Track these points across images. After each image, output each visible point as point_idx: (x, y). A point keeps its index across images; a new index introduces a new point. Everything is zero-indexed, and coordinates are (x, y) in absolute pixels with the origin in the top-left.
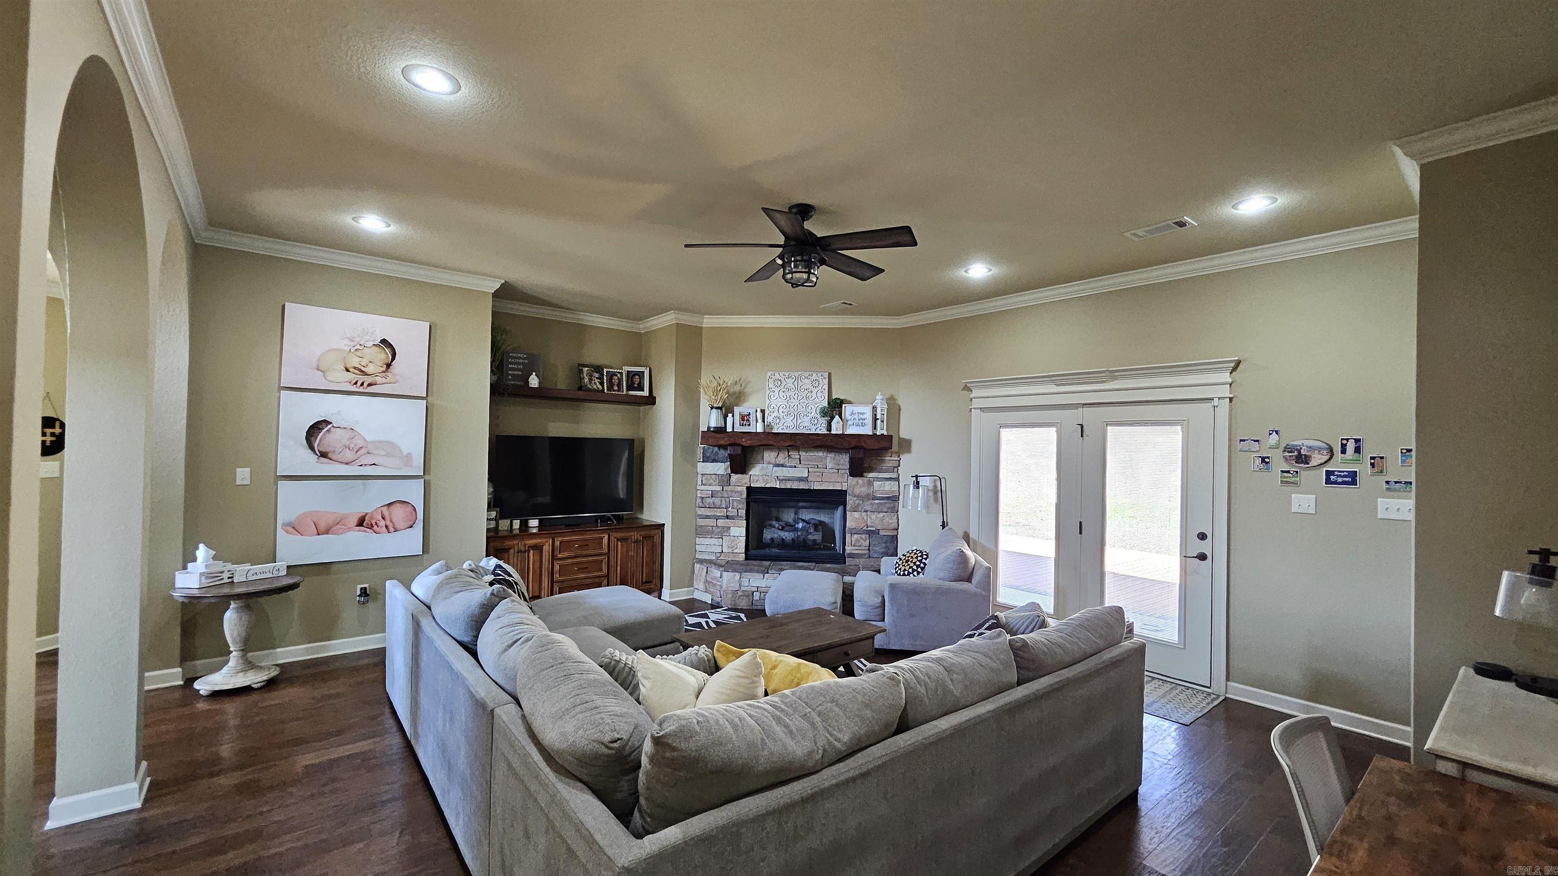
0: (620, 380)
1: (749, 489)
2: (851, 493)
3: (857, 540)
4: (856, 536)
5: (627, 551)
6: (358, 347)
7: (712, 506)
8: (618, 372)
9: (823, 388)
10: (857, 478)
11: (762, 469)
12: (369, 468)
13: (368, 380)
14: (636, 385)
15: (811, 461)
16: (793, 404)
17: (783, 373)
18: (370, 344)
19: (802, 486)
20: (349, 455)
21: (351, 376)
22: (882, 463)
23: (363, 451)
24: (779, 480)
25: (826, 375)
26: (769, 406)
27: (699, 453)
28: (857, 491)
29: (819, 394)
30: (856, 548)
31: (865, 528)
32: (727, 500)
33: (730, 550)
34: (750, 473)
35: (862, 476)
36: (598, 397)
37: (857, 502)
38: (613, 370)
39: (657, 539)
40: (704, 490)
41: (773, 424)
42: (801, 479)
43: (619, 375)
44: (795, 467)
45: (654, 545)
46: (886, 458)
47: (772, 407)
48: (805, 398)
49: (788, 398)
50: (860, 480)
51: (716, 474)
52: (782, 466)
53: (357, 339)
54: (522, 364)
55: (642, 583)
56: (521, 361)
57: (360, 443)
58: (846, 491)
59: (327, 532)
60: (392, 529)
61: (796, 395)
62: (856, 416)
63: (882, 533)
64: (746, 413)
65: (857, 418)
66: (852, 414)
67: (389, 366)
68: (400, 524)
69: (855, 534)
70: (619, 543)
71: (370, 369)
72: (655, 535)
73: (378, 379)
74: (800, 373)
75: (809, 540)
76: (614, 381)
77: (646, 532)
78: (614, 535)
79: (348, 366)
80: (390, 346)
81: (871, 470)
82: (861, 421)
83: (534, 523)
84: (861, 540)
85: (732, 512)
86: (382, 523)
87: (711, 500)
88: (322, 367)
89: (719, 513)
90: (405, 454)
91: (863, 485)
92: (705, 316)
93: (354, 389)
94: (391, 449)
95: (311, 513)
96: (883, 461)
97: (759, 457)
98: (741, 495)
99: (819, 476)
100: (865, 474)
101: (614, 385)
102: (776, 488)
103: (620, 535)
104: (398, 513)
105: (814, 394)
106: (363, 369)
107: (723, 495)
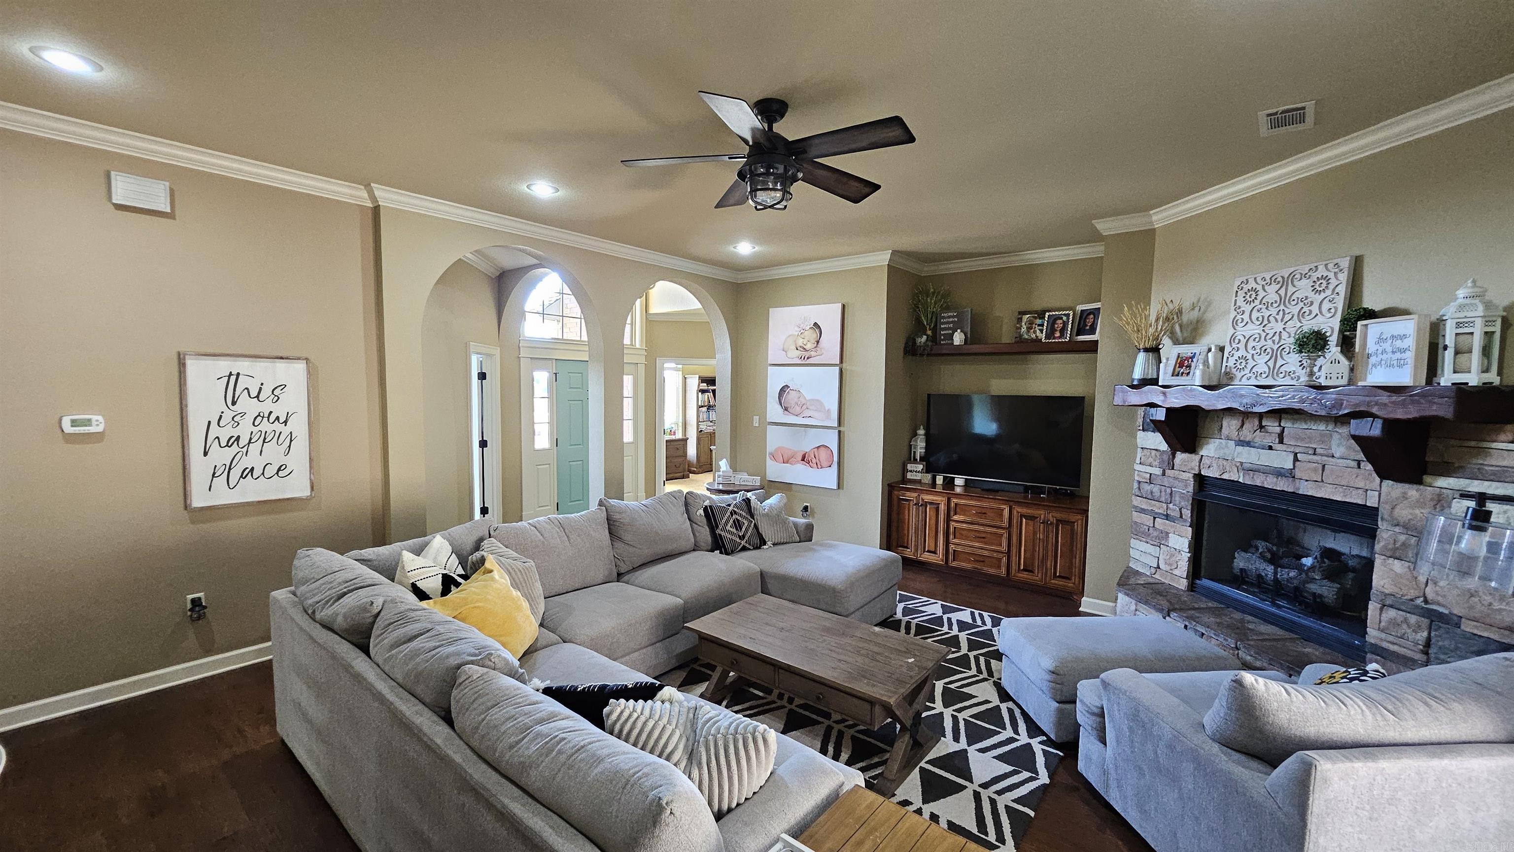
0: (1065, 324)
1: (1200, 480)
2: (1386, 517)
3: (1393, 623)
4: (1391, 613)
5: (1035, 533)
6: (802, 331)
7: (1149, 497)
8: (1064, 314)
9: (1337, 290)
10: (1407, 486)
11: (1220, 447)
12: (807, 419)
13: (807, 354)
14: (1088, 328)
15: (1303, 440)
16: (1273, 331)
17: (1263, 275)
18: (808, 328)
19: (1282, 485)
20: (798, 409)
21: (798, 353)
22: (1477, 456)
23: (805, 407)
24: (1243, 469)
25: (1345, 263)
26: (1233, 338)
27: (1139, 417)
28: (1403, 513)
29: (1326, 305)
30: (1391, 638)
31: (1419, 601)
32: (1169, 491)
33: (1168, 568)
34: (1201, 453)
35: (1420, 482)
36: (1036, 348)
37: (1402, 538)
38: (1057, 313)
39: (1078, 527)
40: (1142, 471)
41: (1234, 371)
42: (1279, 473)
43: (1065, 318)
44: (1270, 448)
45: (1073, 533)
46: (1495, 445)
47: (1237, 341)
48: (1295, 317)
49: (1266, 322)
50: (1413, 491)
51: (1156, 450)
52: (1248, 444)
53: (802, 326)
54: (952, 322)
55: (1055, 576)
56: (951, 320)
57: (803, 401)
58: (1377, 509)
59: (787, 462)
60: (819, 467)
61: (1281, 313)
62: (1387, 346)
63: (1468, 627)
64: (1190, 355)
65: (1389, 349)
66: (1381, 340)
67: (818, 342)
68: (825, 464)
69: (1391, 606)
70: (1024, 520)
71: (808, 347)
72: (1077, 521)
73: (813, 353)
74: (1292, 269)
75: (1307, 592)
76: (1056, 326)
77: (1062, 515)
78: (1018, 510)
79: (798, 346)
80: (819, 327)
81: (1447, 470)
82: (1398, 355)
83: (959, 481)
84: (1405, 626)
85: (1174, 512)
86: (814, 461)
87: (1147, 487)
88: (786, 350)
89: (1160, 508)
90: (827, 409)
91: (1420, 504)
92: (1151, 212)
93: (799, 362)
94: (818, 404)
95: (779, 448)
96: (1484, 452)
97: (1216, 426)
98: (1186, 486)
99: (1315, 470)
100: (1427, 479)
101: (1056, 330)
102: (1238, 482)
103: (1024, 511)
104: (823, 454)
105: (1315, 309)
106: (805, 347)
107: (1163, 482)
